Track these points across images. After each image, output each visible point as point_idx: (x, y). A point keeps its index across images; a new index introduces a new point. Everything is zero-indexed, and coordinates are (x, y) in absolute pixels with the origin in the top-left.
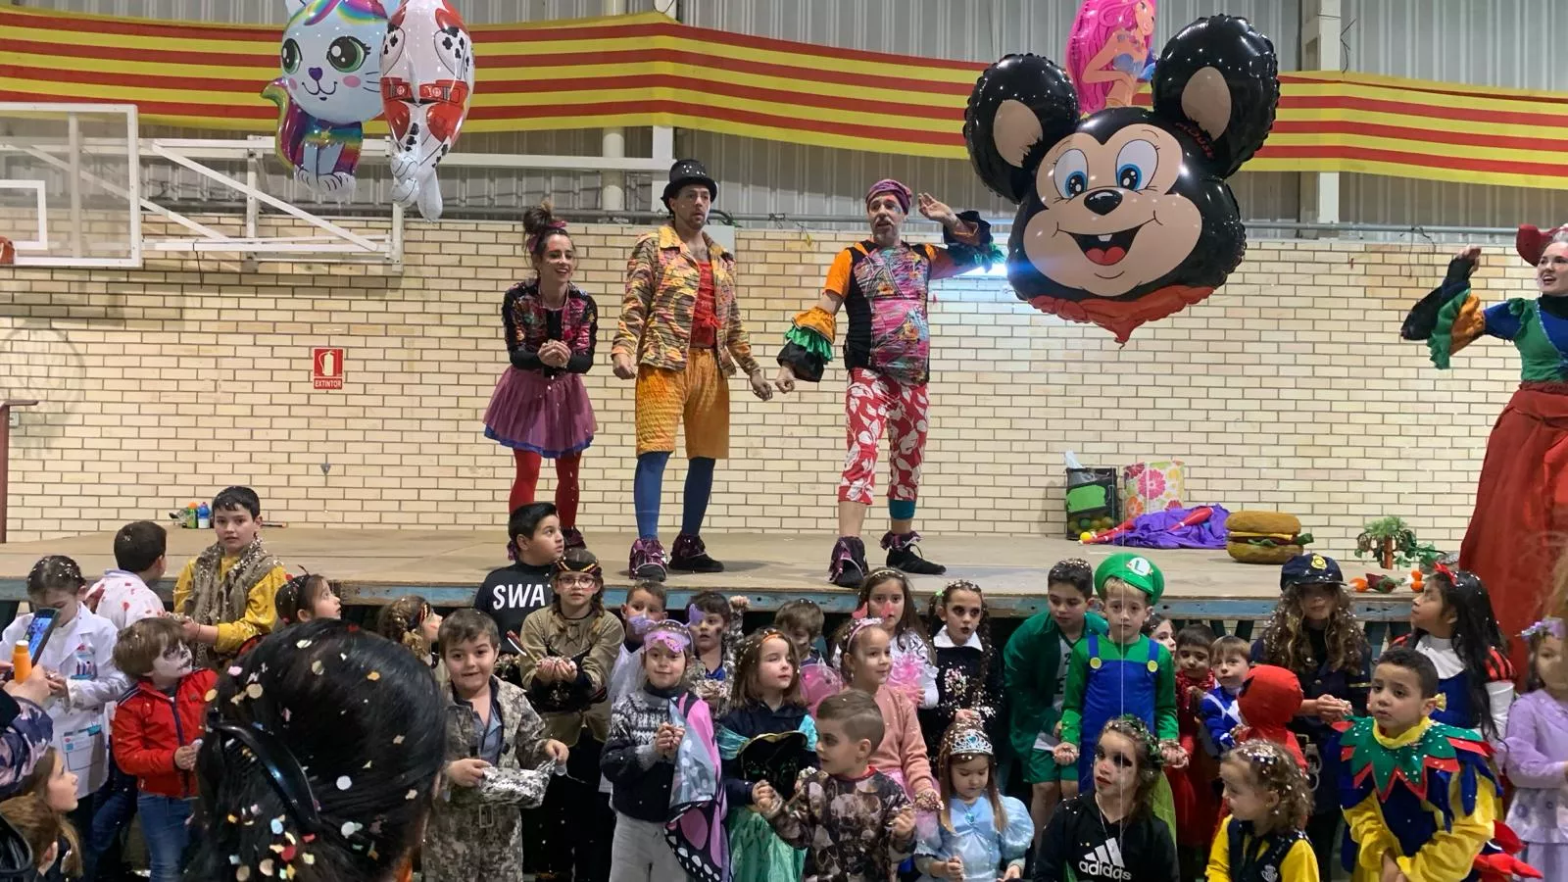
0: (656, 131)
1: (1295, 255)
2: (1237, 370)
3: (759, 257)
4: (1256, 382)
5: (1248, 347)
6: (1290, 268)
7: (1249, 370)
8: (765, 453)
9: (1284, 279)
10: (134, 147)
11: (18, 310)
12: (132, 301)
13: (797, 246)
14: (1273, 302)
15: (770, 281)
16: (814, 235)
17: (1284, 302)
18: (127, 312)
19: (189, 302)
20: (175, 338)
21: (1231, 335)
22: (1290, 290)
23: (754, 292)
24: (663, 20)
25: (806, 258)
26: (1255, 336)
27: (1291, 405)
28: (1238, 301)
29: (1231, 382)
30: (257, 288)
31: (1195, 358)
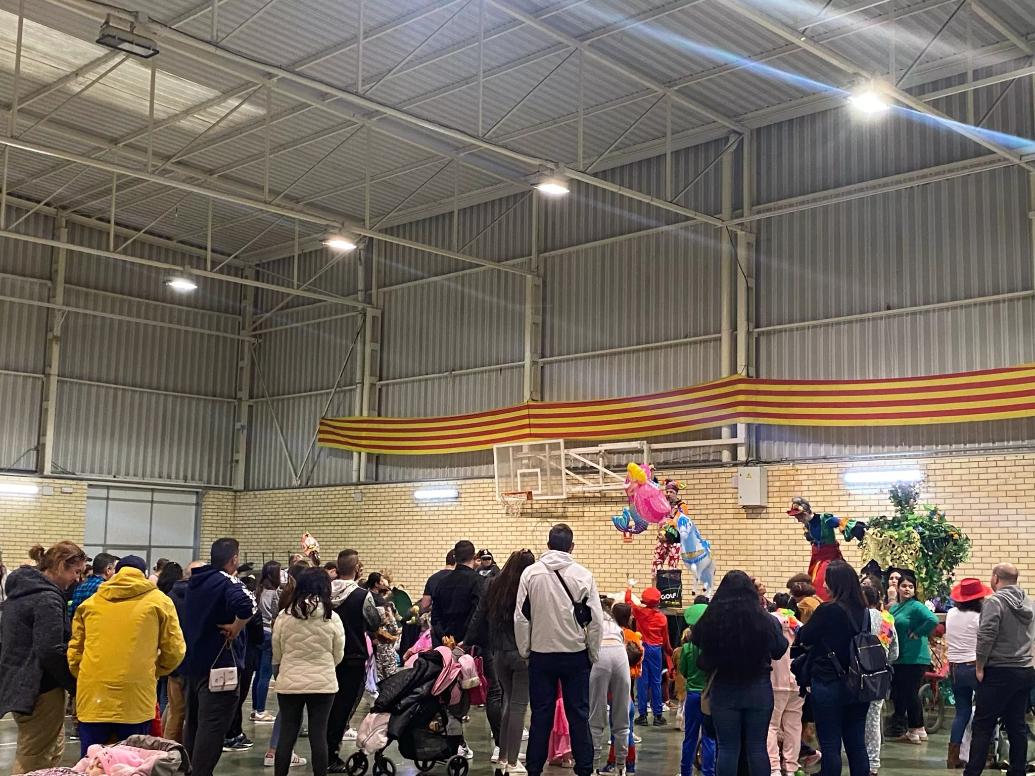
0: (739, 425)
1: (1024, 462)
2: (996, 524)
3: (776, 478)
4: (1005, 530)
5: (1001, 512)
6: (1021, 469)
7: (1002, 524)
8: (782, 569)
9: (1018, 475)
10: (563, 452)
11: (539, 515)
12: (570, 510)
13: (792, 472)
14: (1013, 487)
15: (782, 489)
16: (798, 467)
17: (1019, 487)
18: (569, 514)
19: (586, 509)
20: (581, 523)
21: (992, 506)
22: (1021, 481)
23: (775, 494)
24: (740, 377)
25: (796, 478)
26: (1004, 506)
27: (1025, 542)
28: (995, 488)
29: (993, 531)
30: (606, 503)
31: (974, 518)
